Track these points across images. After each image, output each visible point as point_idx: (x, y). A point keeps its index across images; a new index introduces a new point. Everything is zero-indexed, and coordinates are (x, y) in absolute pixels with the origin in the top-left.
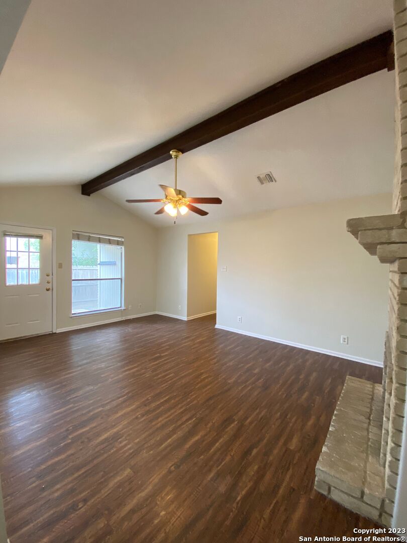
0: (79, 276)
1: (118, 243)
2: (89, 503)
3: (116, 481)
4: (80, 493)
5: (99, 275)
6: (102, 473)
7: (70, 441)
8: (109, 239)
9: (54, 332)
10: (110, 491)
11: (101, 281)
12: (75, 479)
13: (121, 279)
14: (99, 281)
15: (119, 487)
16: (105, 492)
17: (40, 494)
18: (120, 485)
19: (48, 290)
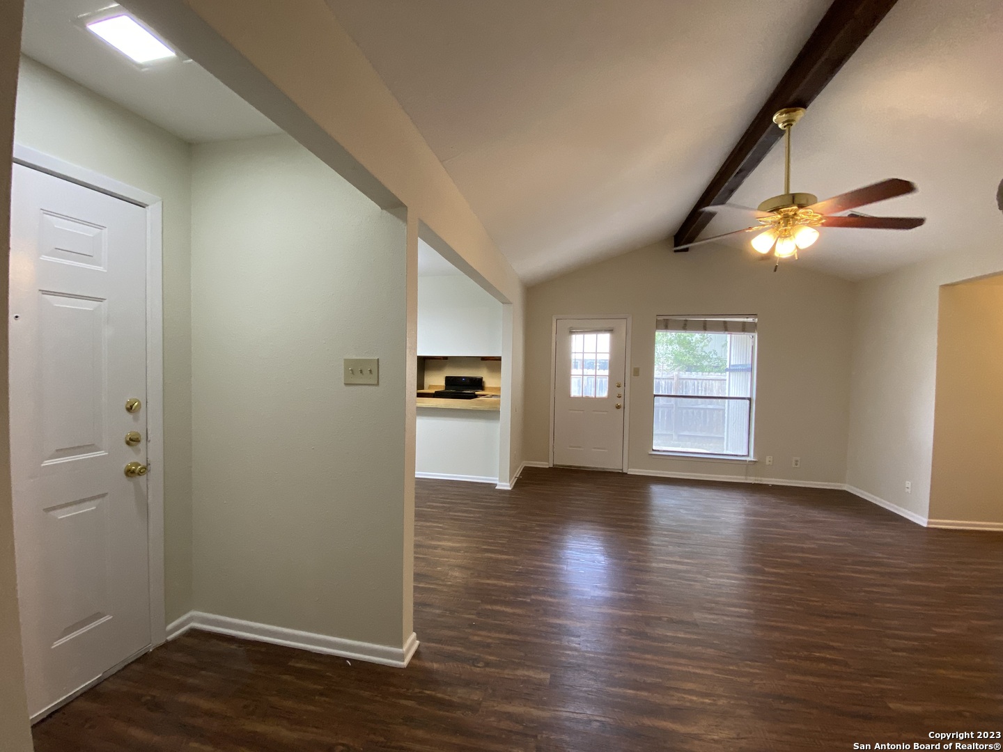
0: (712, 391)
1: (744, 328)
2: (488, 669)
3: (526, 673)
4: (491, 654)
5: (727, 391)
6: (523, 654)
7: (529, 601)
8: (725, 322)
9: (625, 471)
10: (513, 677)
11: (731, 400)
12: (500, 639)
13: (750, 399)
14: (727, 400)
15: (523, 682)
16: (507, 673)
17: (466, 628)
18: (526, 681)
19: (618, 407)
